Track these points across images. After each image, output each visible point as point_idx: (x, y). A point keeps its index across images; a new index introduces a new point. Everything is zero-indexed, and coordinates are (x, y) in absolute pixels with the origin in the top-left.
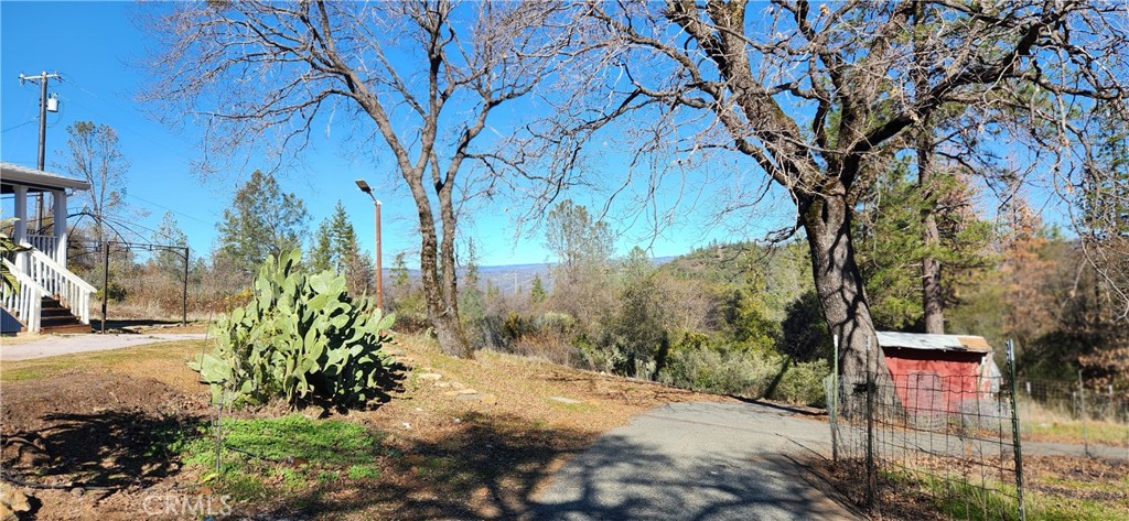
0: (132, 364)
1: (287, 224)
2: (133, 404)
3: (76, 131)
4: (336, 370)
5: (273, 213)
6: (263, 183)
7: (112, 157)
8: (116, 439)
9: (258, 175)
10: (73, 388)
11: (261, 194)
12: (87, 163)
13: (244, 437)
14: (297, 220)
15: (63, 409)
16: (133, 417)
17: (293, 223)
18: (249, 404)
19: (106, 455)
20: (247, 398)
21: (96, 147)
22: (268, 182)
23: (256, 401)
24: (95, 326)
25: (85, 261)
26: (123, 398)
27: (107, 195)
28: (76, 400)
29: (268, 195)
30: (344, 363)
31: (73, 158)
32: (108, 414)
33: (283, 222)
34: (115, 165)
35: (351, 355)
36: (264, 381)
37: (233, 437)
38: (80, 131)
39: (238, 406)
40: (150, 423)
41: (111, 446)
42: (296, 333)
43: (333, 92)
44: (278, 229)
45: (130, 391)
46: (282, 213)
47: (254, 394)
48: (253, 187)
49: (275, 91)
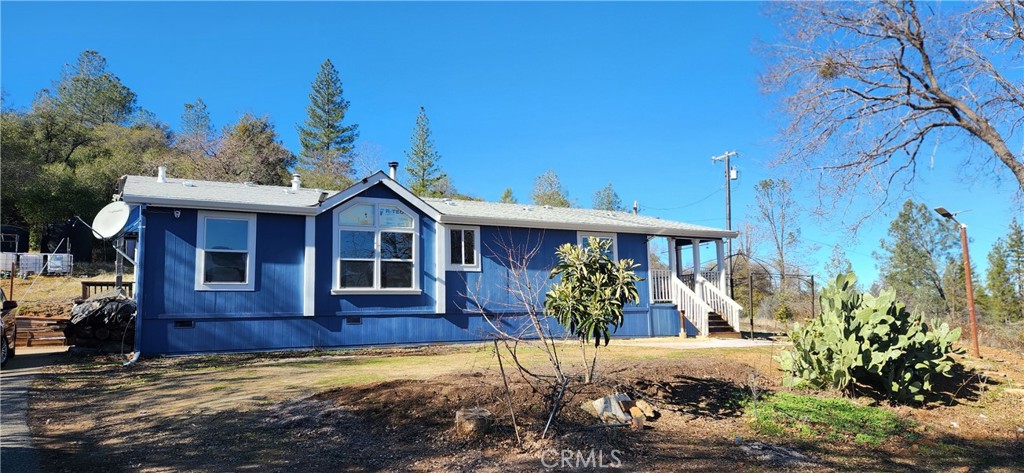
0: (739, 355)
1: (944, 248)
2: (728, 377)
3: (760, 188)
4: (878, 368)
5: (928, 239)
6: (914, 211)
7: (788, 204)
8: (711, 394)
9: (910, 204)
10: (696, 363)
11: (914, 222)
12: (770, 211)
13: (791, 405)
14: (955, 243)
15: (686, 374)
16: (726, 384)
17: (950, 247)
18: (810, 388)
19: (702, 401)
20: (808, 383)
21: (775, 199)
22: (920, 210)
23: (814, 387)
24: (744, 335)
25: (768, 289)
26: (722, 372)
27: (786, 236)
28: (695, 370)
29: (921, 222)
30: (884, 364)
31: (760, 209)
32: (711, 380)
33: (940, 247)
34: (790, 210)
35: (890, 358)
36: (821, 373)
37: (782, 404)
38: (763, 187)
39: (800, 388)
40: (735, 389)
41: (707, 397)
42: (843, 337)
43: (935, 125)
44: (934, 253)
45: (728, 368)
46: (937, 238)
47: (814, 381)
48: (905, 217)
49: (881, 136)
